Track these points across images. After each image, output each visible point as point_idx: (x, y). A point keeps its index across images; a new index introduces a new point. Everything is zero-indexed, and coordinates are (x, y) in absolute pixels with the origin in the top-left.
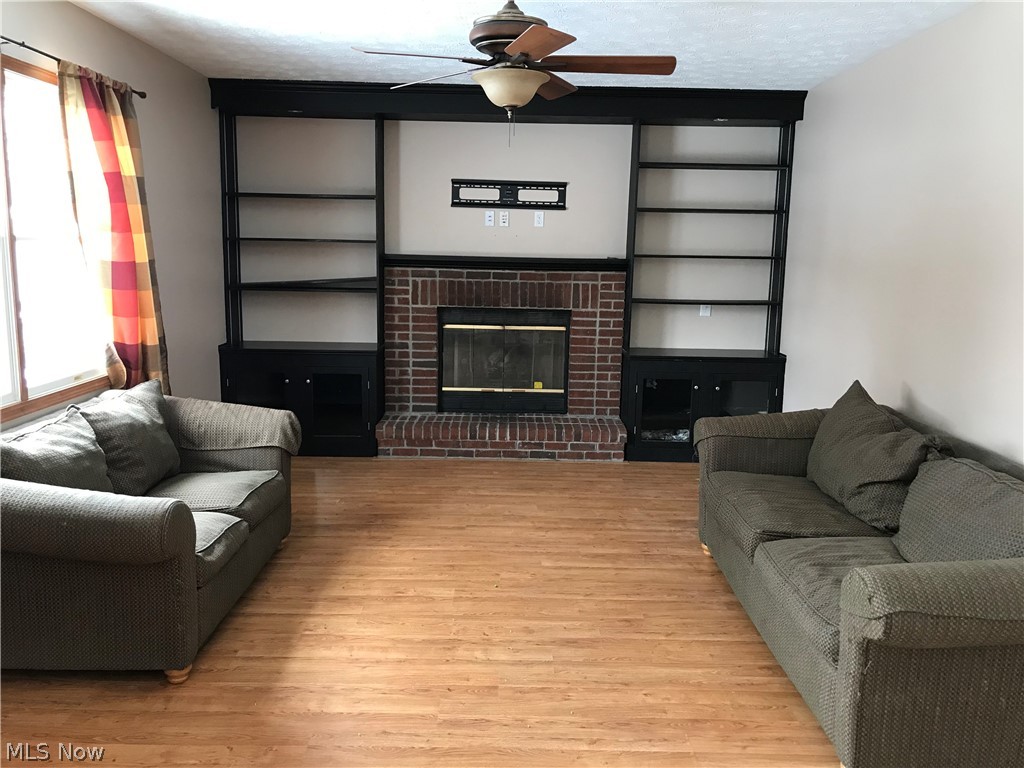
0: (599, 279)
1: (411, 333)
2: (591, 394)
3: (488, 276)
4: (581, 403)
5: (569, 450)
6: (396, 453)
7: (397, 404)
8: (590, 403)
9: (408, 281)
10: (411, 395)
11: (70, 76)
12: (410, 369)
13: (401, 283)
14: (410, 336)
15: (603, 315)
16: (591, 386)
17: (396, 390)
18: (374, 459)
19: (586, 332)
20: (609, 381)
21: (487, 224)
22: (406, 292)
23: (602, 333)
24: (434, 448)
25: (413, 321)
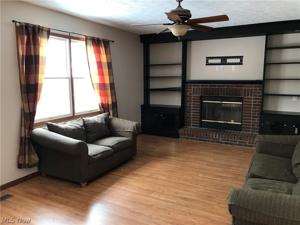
0: (253, 87)
1: (192, 103)
2: (250, 125)
3: (216, 86)
4: (246, 128)
5: (238, 143)
6: (184, 138)
7: (188, 124)
8: (249, 128)
9: (192, 88)
10: (192, 121)
11: (89, 39)
12: (192, 114)
13: (190, 88)
14: (192, 104)
15: (254, 99)
16: (250, 122)
17: (188, 120)
18: (178, 139)
19: (248, 105)
20: (256, 121)
21: (217, 70)
22: (191, 91)
23: (254, 105)
24: (195, 138)
25: (193, 100)
